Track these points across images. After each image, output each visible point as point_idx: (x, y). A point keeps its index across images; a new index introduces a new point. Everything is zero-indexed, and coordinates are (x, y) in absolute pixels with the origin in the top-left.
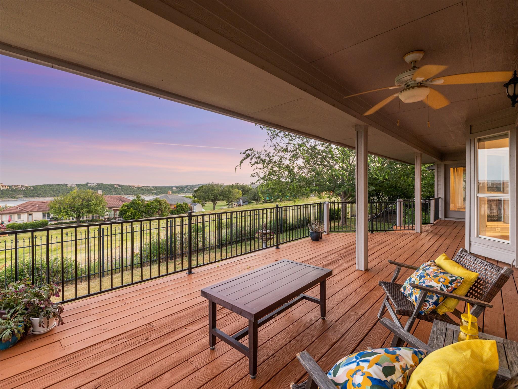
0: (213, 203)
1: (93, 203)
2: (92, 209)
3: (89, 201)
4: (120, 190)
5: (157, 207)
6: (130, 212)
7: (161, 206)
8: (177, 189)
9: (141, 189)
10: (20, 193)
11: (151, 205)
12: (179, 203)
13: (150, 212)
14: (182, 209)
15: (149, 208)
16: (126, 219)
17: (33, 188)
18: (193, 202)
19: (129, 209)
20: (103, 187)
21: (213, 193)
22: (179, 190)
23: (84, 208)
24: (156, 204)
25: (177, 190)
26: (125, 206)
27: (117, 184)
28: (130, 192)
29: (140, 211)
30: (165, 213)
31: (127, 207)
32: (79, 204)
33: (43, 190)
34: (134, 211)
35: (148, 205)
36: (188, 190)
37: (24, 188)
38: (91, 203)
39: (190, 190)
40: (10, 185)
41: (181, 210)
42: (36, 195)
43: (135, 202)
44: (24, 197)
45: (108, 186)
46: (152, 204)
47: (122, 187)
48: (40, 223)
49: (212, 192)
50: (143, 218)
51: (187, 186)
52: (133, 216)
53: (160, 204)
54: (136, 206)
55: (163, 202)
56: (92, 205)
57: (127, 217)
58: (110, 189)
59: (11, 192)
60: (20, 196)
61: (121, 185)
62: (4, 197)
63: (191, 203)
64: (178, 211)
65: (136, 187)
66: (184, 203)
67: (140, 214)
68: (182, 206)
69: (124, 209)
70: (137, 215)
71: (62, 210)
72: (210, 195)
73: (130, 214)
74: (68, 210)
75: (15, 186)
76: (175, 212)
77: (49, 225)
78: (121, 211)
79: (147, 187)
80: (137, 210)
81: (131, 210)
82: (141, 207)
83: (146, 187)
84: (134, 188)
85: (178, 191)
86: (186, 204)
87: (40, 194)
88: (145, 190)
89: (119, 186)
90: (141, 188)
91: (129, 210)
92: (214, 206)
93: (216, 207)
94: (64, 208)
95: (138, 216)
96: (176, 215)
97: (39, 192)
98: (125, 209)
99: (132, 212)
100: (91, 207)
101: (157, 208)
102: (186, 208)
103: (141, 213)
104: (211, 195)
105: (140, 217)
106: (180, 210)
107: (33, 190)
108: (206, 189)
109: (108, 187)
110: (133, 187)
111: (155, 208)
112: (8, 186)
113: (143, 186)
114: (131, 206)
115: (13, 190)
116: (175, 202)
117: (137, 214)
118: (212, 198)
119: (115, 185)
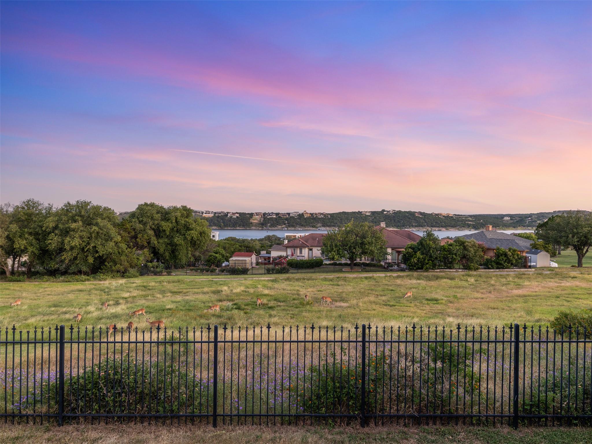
0: (577, 252)
1: (368, 241)
2: (366, 249)
3: (364, 237)
4: (422, 221)
5: (459, 253)
6: (416, 257)
7: (466, 252)
8: (511, 219)
9: (452, 219)
10: (319, 221)
11: (448, 248)
12: (503, 248)
13: (448, 260)
14: (506, 260)
15: (445, 253)
16: (411, 267)
17: (330, 216)
18: (533, 248)
19: (416, 252)
20: (401, 216)
21: (578, 233)
22: (515, 221)
23: (357, 247)
24: (458, 247)
25: (512, 221)
26: (410, 248)
27: (419, 212)
28: (436, 223)
29: (431, 256)
30: (472, 264)
31: (413, 249)
32: (352, 241)
33: (339, 218)
34: (421, 257)
35: (443, 249)
36: (534, 221)
37: (323, 216)
38: (365, 241)
39: (536, 221)
40: (312, 212)
41: (505, 262)
42: (333, 224)
43: (424, 243)
44: (322, 226)
45: (407, 214)
46: (451, 247)
47: (425, 215)
48: (314, 262)
49: (575, 230)
50: (435, 269)
51: (530, 215)
52: (420, 264)
53: (465, 248)
54: (425, 249)
55: (469, 244)
56: (366, 244)
57: (412, 265)
58: (409, 218)
59: (312, 221)
60: (319, 225)
61: (424, 213)
62: (307, 225)
63: (527, 248)
64: (497, 263)
65: (444, 216)
66: (510, 250)
67: (430, 261)
68: (506, 255)
69: (408, 252)
70: (427, 264)
71: (334, 248)
72: (570, 236)
73: (416, 261)
74: (340, 249)
75: (316, 214)
76: (493, 264)
77: (323, 265)
78: (405, 255)
79: (461, 215)
80: (427, 255)
81: (418, 254)
82: (433, 252)
83: (459, 215)
84: (441, 217)
85: (513, 223)
86: (514, 251)
87: (336, 224)
88: (458, 221)
89: (421, 213)
90: (452, 217)
91: (415, 254)
92: (579, 258)
93: (584, 260)
94: (336, 246)
95: (428, 266)
96: (493, 269)
97: (335, 221)
98: (410, 253)
99: (419, 258)
100: (365, 247)
101: (459, 255)
102: (514, 258)
103: (433, 261)
104: (573, 237)
105: (431, 268)
106: (502, 262)
107: (330, 219)
108: (561, 223)
109: (407, 216)
110: (440, 215)
111: (456, 254)
112: (310, 214)
113: (455, 215)
114: (419, 248)
115: (314, 219)
116: (497, 244)
117: (426, 261)
118: (576, 243)
119: (416, 212)
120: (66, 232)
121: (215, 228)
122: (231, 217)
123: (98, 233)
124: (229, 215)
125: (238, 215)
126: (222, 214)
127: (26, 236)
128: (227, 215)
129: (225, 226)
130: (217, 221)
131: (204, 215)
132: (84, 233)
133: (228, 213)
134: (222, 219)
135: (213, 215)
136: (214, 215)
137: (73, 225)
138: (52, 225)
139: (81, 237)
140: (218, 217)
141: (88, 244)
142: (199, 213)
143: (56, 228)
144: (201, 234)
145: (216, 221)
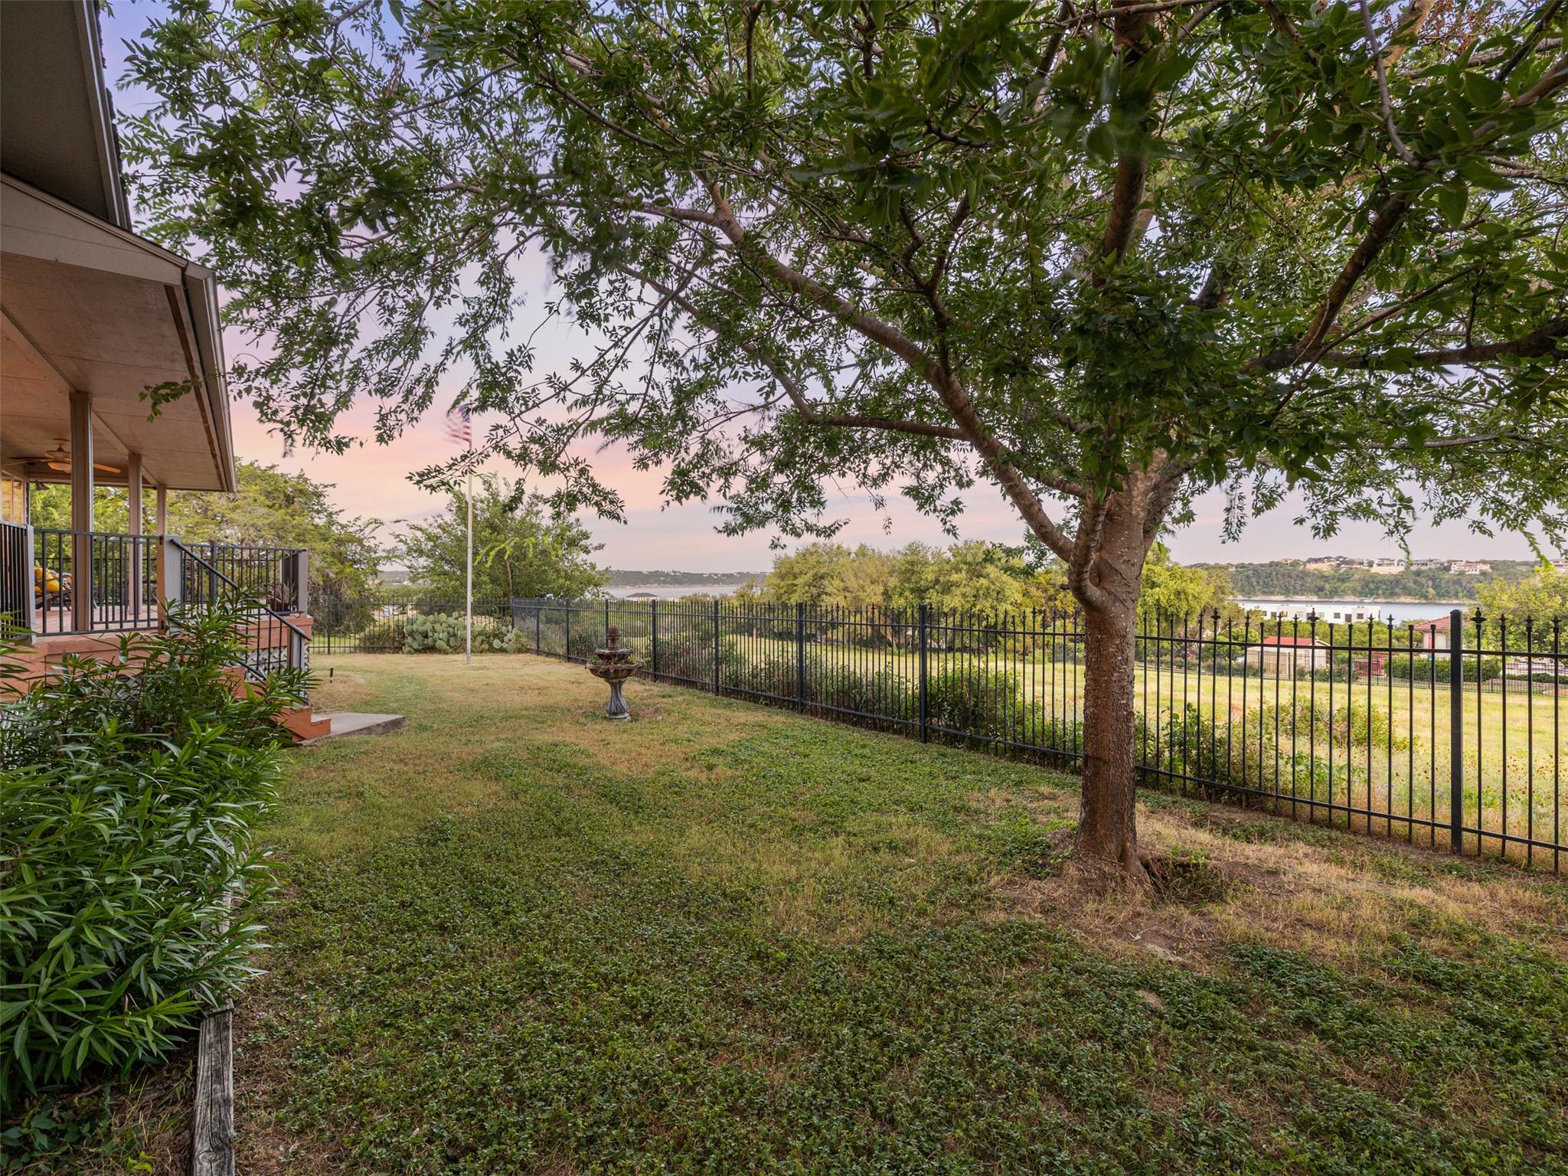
120: (947, 589)
121: (1409, 600)
122: (1461, 573)
123: (988, 589)
124: (1454, 568)
125: (1487, 568)
126: (1433, 566)
127: (907, 593)
128: (1447, 569)
129: (1440, 595)
130: (1415, 582)
131: (1375, 569)
132: (968, 589)
133: (1450, 562)
134: (1433, 579)
135: (1402, 569)
136: (1407, 568)
137: (955, 577)
138: (931, 577)
139: (964, 595)
140: (1418, 573)
141: (974, 605)
142: (1362, 564)
143: (937, 582)
144: (1178, 593)
145: (1411, 584)
